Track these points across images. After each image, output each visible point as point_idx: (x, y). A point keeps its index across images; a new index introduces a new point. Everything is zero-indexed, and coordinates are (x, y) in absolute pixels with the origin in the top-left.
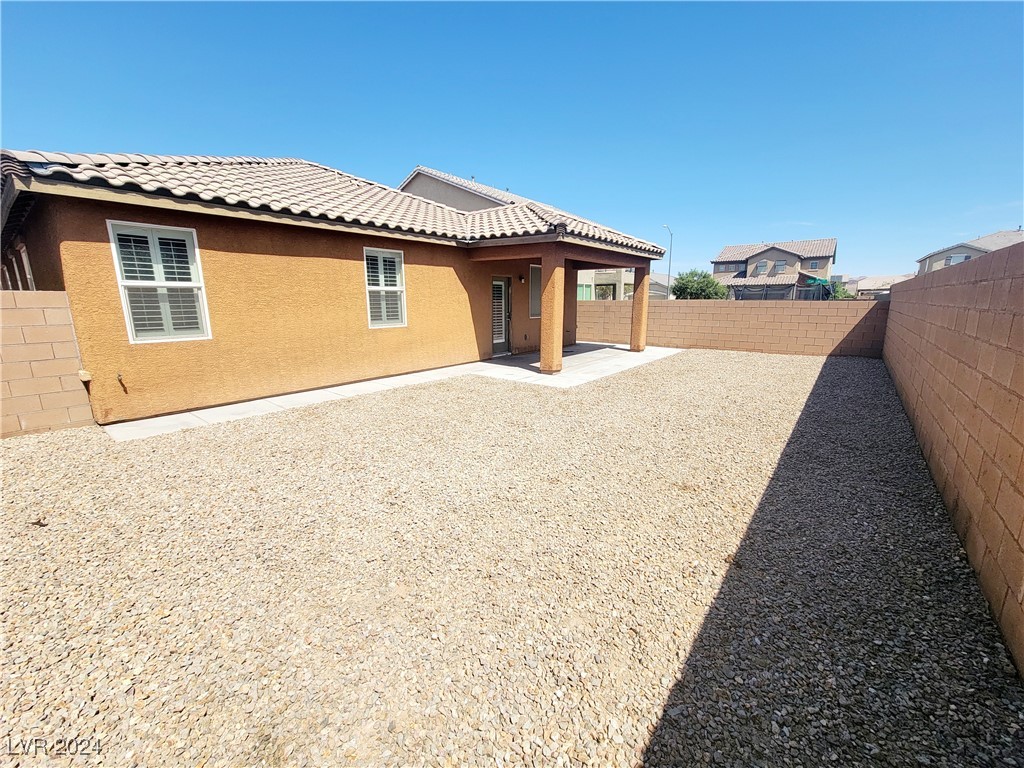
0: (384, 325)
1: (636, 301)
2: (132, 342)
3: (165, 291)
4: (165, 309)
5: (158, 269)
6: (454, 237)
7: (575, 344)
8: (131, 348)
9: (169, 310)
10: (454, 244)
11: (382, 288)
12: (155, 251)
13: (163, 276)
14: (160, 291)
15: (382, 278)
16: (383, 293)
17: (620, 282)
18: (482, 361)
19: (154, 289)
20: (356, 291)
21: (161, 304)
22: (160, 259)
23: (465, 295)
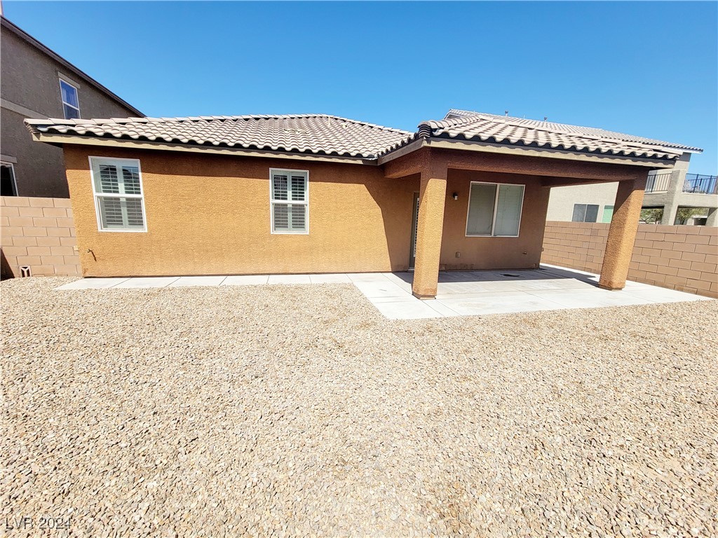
0: (290, 232)
1: (617, 226)
2: (100, 230)
3: (124, 200)
4: (124, 211)
5: (121, 186)
6: (359, 156)
7: (538, 268)
8: (99, 234)
9: (126, 212)
10: (360, 162)
11: (290, 201)
12: (120, 175)
13: (124, 190)
14: (121, 200)
15: (290, 193)
16: (290, 206)
17: (671, 204)
18: (393, 272)
19: (118, 199)
20: (260, 203)
21: (122, 208)
22: (123, 180)
23: (378, 210)
